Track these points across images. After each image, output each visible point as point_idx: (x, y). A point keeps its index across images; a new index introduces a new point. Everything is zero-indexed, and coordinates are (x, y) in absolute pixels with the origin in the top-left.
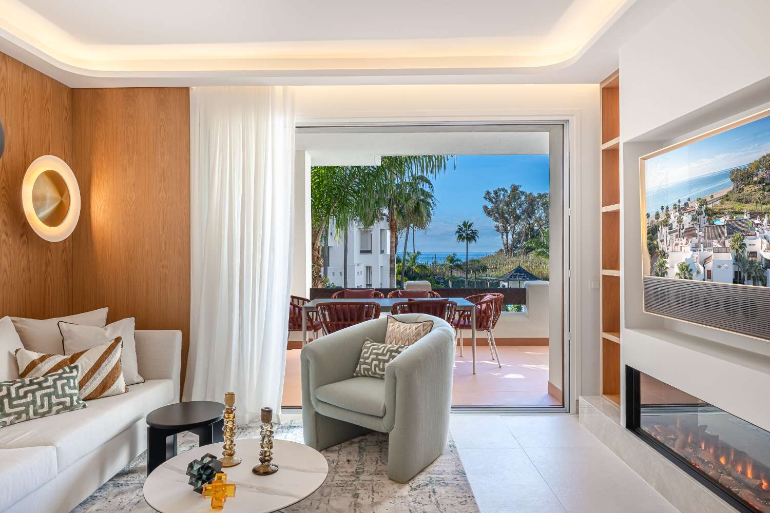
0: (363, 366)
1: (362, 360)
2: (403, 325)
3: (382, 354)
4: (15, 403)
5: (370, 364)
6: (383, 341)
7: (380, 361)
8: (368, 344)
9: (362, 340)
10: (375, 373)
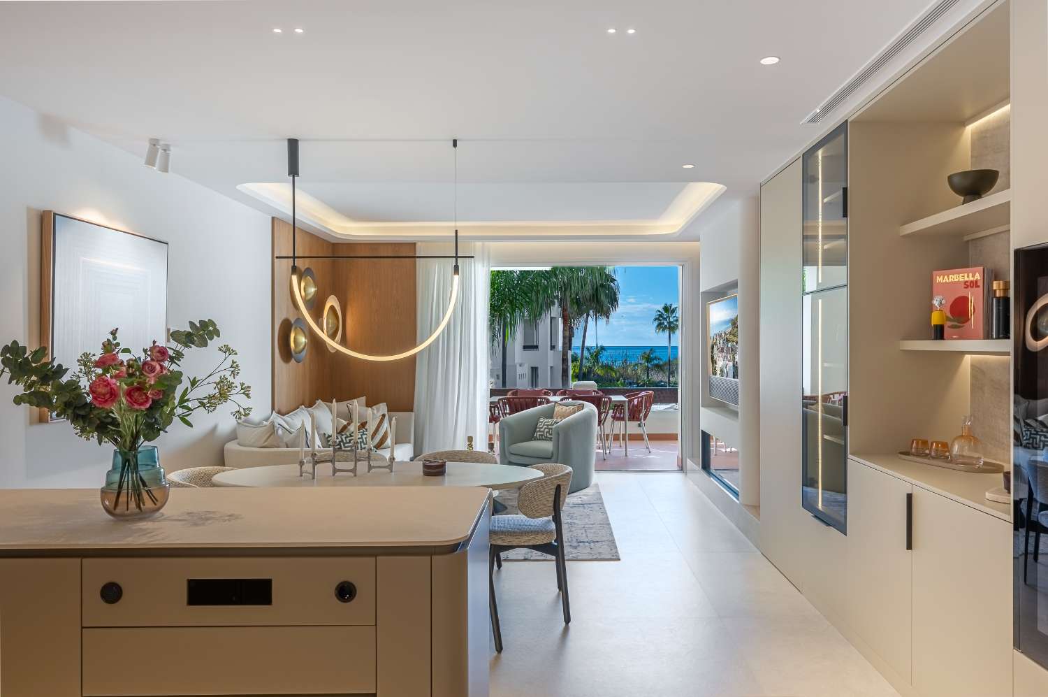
0: (538, 433)
1: (538, 430)
2: (565, 408)
3: (551, 425)
4: (346, 445)
5: (543, 432)
6: (552, 417)
7: (550, 429)
8: (541, 420)
9: (537, 417)
10: (547, 437)
